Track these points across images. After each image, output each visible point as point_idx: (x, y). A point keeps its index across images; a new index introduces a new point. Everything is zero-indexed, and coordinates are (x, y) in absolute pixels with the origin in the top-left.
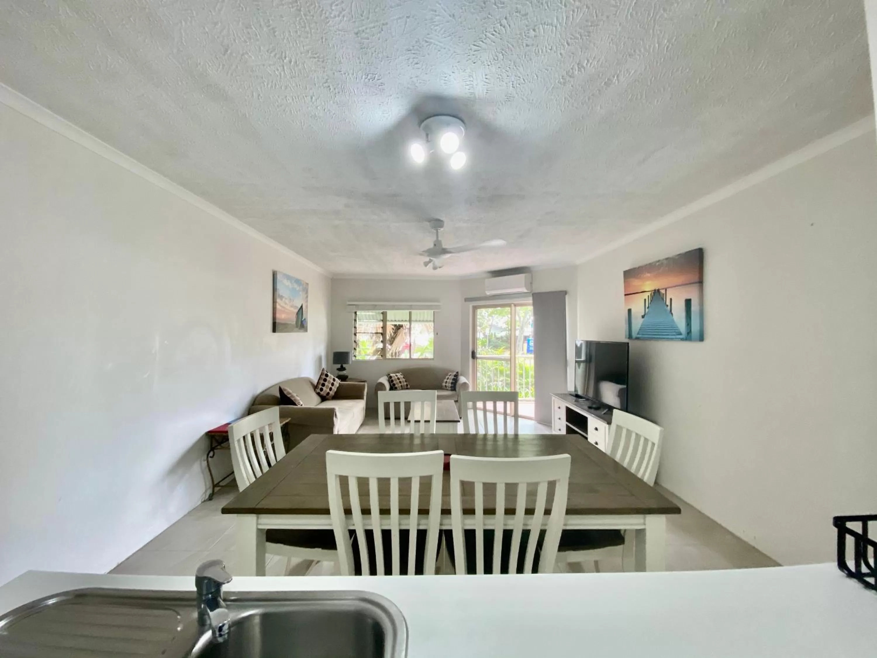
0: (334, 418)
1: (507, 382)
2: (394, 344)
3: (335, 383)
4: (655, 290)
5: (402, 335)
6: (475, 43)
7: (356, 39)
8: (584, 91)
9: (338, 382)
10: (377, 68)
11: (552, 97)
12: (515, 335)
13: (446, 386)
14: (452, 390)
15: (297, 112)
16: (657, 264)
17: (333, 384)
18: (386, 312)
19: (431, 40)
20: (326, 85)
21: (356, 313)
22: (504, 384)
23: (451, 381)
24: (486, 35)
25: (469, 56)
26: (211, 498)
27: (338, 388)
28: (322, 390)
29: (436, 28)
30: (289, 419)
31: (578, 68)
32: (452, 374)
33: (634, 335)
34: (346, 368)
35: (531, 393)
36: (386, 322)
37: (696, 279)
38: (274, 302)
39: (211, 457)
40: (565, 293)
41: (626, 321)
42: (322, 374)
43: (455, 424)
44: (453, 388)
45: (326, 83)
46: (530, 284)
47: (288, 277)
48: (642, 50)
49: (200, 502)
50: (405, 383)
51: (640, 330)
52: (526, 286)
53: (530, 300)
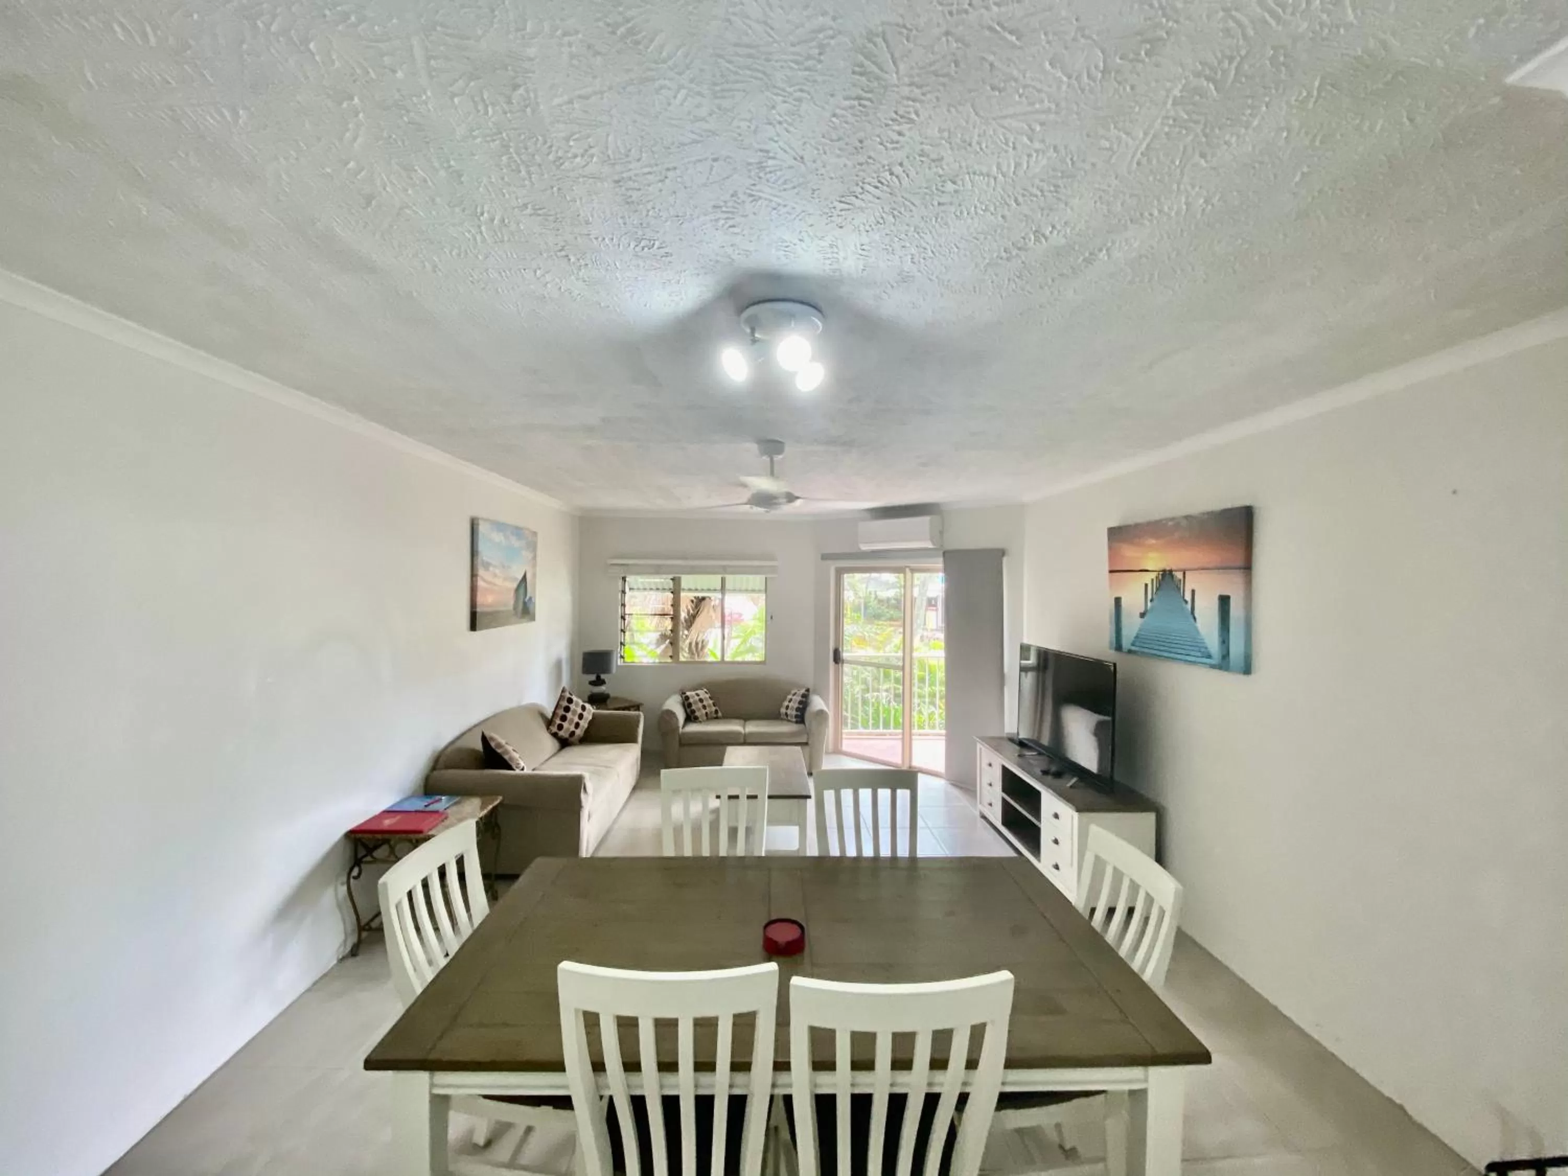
0: (583, 796)
1: (897, 692)
2: (694, 626)
3: (585, 714)
4: (1164, 571)
5: (708, 612)
6: (843, 199)
7: (617, 190)
8: (1045, 270)
9: (590, 710)
10: (658, 232)
11: (987, 278)
12: (912, 596)
13: (786, 714)
14: (797, 722)
15: (508, 291)
16: (1170, 523)
17: (581, 717)
18: (680, 578)
19: (761, 194)
20: (563, 253)
21: (624, 579)
22: (892, 696)
23: (796, 705)
24: (862, 188)
25: (831, 216)
26: (354, 952)
27: (591, 723)
28: (560, 727)
29: (768, 176)
30: (500, 799)
31: (1035, 236)
32: (798, 692)
33: (1126, 643)
34: (606, 680)
35: (940, 715)
36: (679, 593)
37: (1240, 562)
38: (473, 575)
39: (355, 878)
40: (1002, 553)
41: (1111, 618)
42: (561, 698)
43: (802, 801)
44: (799, 720)
45: (560, 251)
46: (939, 534)
47: (500, 526)
48: (1156, 213)
49: (335, 962)
50: (714, 709)
51: (1137, 637)
52: (932, 540)
53: (940, 564)
